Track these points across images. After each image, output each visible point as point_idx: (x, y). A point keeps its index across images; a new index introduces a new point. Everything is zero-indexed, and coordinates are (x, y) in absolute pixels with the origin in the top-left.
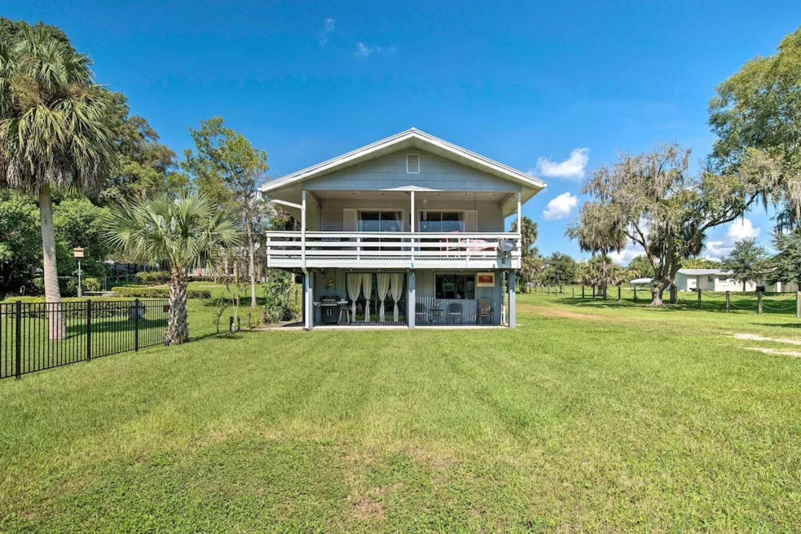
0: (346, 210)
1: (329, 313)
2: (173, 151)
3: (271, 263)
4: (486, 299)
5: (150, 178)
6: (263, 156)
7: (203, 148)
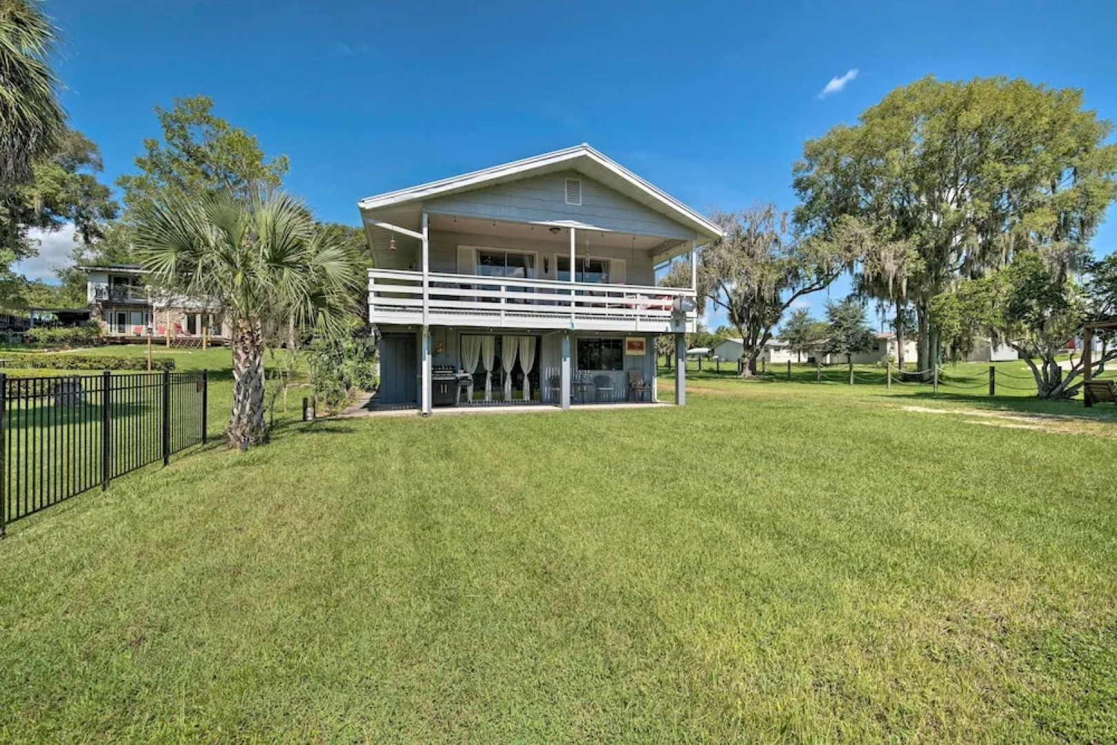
0: (460, 247)
1: (444, 390)
2: (92, 142)
3: (375, 317)
4: (636, 371)
5: (55, 179)
6: (284, 164)
7: (176, 141)
